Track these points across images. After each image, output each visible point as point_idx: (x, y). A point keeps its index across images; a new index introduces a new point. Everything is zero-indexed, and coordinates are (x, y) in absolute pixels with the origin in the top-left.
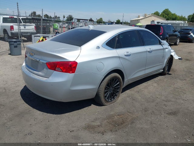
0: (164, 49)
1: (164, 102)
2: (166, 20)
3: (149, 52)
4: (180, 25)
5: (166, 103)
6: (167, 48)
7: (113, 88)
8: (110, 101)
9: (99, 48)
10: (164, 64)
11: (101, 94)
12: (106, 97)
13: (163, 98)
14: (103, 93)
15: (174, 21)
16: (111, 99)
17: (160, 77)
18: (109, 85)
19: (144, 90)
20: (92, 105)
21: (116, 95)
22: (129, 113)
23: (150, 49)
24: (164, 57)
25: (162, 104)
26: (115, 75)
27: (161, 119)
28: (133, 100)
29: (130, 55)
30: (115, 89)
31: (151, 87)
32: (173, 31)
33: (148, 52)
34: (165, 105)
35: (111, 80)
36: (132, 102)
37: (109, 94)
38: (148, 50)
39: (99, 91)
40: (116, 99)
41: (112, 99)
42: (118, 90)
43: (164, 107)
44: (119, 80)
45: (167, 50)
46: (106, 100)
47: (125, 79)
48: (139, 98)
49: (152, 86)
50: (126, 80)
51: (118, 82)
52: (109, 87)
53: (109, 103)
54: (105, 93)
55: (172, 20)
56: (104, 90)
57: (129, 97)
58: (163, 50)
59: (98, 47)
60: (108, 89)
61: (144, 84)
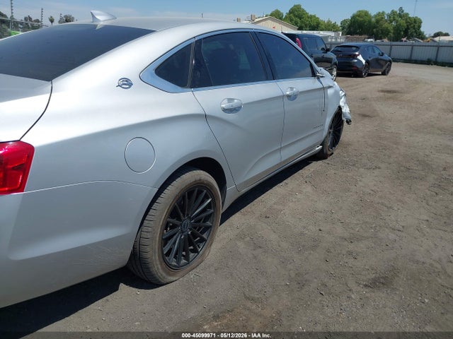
0: (324, 89)
1: (346, 243)
2: (298, 29)
3: (288, 96)
4: (330, 40)
5: (351, 247)
6: (330, 87)
7: (191, 219)
8: (186, 264)
9: (130, 85)
10: (323, 129)
11: (148, 249)
12: (168, 254)
13: (340, 230)
14: (156, 244)
15: (315, 32)
16: (187, 257)
17: (315, 166)
18: (176, 212)
19: (282, 208)
20: (122, 286)
21: (203, 240)
22: (249, 304)
23: (292, 88)
24: (324, 111)
25: (344, 252)
26: (198, 178)
27: (355, 310)
28: (257, 247)
29: (240, 107)
30: (199, 221)
31: (299, 196)
32: (323, 49)
33: (286, 99)
34: (350, 253)
35: (183, 197)
36: (255, 257)
37: (179, 243)
38: (288, 93)
39: (143, 241)
40: (203, 253)
41: (192, 255)
42: (209, 223)
43: (351, 261)
44: (209, 192)
45: (330, 91)
46: (169, 265)
47: (227, 185)
48: (273, 237)
49: (300, 192)
50: (230, 188)
51: (206, 197)
52: (179, 219)
53: (181, 273)
54: (165, 241)
55: (310, 30)
56: (162, 234)
57: (241, 237)
58: (322, 92)
59: (126, 83)
60: (174, 226)
61: (278, 190)
